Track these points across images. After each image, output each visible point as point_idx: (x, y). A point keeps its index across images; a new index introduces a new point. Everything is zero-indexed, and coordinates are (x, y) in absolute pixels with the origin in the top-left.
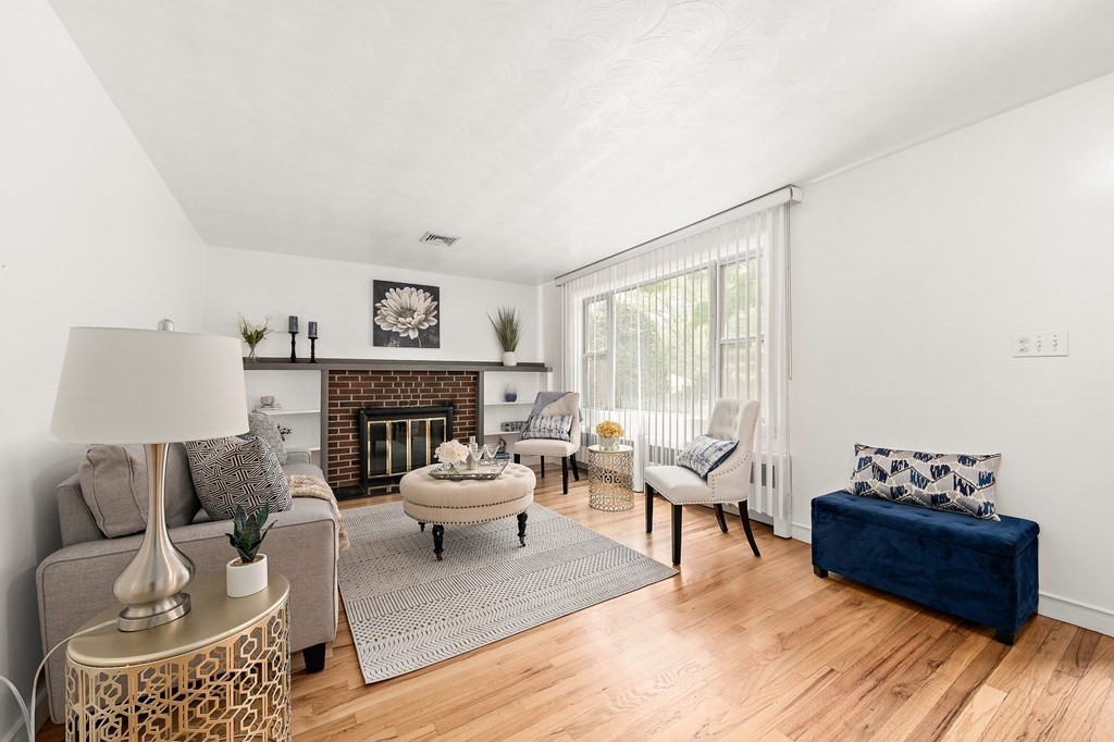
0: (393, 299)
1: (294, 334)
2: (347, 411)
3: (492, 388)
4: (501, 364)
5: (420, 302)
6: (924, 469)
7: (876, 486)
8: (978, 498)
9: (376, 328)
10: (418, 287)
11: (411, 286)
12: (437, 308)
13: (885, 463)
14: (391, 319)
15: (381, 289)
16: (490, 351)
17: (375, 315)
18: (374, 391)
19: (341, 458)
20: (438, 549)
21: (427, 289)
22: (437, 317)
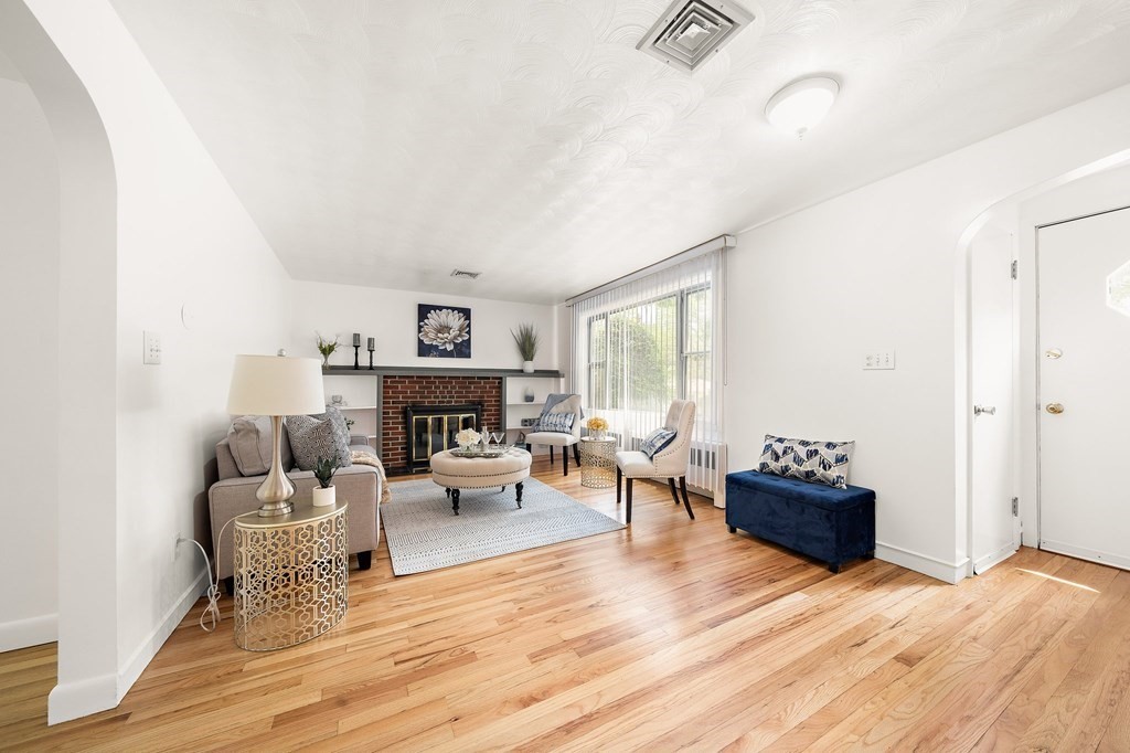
0: (434, 319)
1: (357, 347)
2: (397, 408)
3: (514, 391)
4: (522, 371)
5: (455, 321)
6: (802, 452)
7: (773, 465)
8: (833, 473)
9: (420, 342)
10: (453, 309)
11: (447, 308)
12: (469, 325)
13: (779, 448)
14: (432, 335)
15: (424, 311)
16: (512, 360)
17: (420, 332)
18: (418, 392)
19: (393, 444)
20: (456, 507)
21: (460, 310)
22: (469, 332)
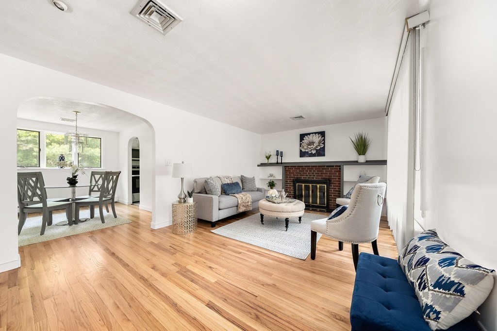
0: (306, 140)
1: (277, 155)
2: (291, 179)
4: (357, 162)
5: (316, 139)
9: (301, 151)
10: (315, 133)
11: (313, 133)
12: (324, 140)
14: (305, 147)
15: (302, 137)
16: (353, 155)
17: (300, 146)
18: (299, 173)
19: (289, 194)
21: (319, 133)
22: (324, 143)
